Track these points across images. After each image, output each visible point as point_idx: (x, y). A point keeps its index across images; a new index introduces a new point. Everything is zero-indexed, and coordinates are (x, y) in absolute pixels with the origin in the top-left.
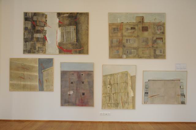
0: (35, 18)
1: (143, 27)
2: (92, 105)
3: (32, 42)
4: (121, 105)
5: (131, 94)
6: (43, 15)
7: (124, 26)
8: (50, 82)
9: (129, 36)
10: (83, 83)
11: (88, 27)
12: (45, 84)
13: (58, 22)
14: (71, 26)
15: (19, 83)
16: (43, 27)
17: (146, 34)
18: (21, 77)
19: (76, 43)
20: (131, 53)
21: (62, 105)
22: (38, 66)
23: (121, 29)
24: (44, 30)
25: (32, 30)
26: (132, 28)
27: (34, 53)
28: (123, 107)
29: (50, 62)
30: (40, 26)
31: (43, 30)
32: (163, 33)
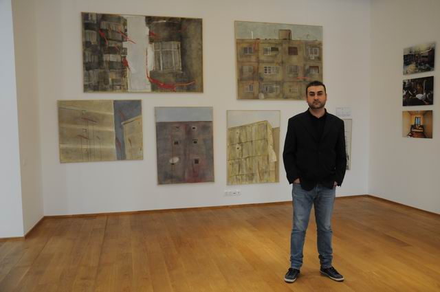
0: (104, 25)
1: (290, 48)
2: (212, 180)
3: (99, 71)
4: (257, 177)
5: (273, 158)
6: (120, 19)
7: (260, 45)
8: (138, 142)
9: (269, 62)
10: (195, 142)
11: (201, 45)
12: (128, 147)
13: (148, 34)
14: (172, 42)
15: (79, 146)
16: (121, 41)
17: (295, 60)
18: (81, 136)
19: (182, 72)
20: (272, 91)
21: (160, 182)
22: (113, 114)
23: (257, 51)
24: (123, 48)
25: (99, 48)
26: (274, 49)
27: (104, 90)
28: (261, 180)
29: (135, 106)
30: (115, 40)
31: (121, 48)
32: (320, 59)
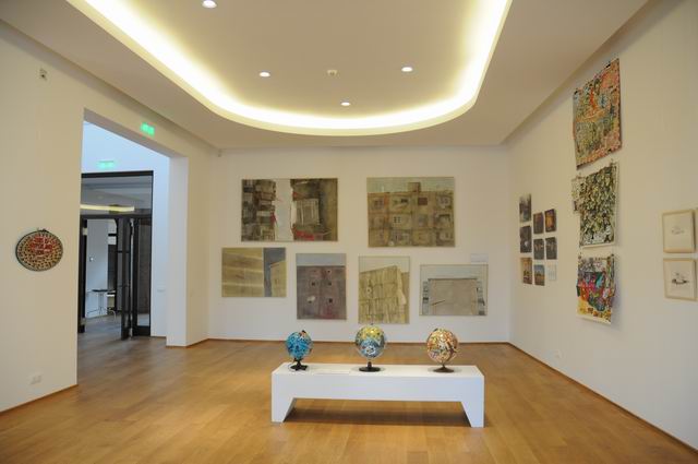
0: (258, 189)
1: (419, 199)
2: (344, 318)
3: (254, 224)
4: (387, 317)
5: (403, 301)
6: (270, 183)
7: (390, 198)
8: (282, 282)
9: (399, 213)
10: (330, 284)
11: (336, 201)
12: (273, 286)
13: (292, 193)
14: (312, 199)
15: (236, 284)
16: (271, 201)
17: (424, 209)
18: (238, 276)
19: (319, 224)
20: (401, 239)
21: (299, 317)
22: (262, 258)
23: (386, 203)
24: (272, 206)
25: (254, 206)
26: (403, 201)
27: (257, 239)
28: (390, 320)
29: (281, 253)
30: (266, 200)
31: (270, 206)
32: (450, 207)
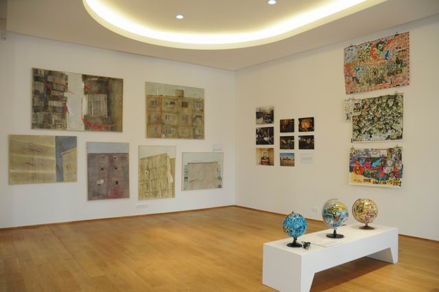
0: (50, 79)
1: (183, 103)
2: (128, 196)
3: (45, 113)
4: (160, 193)
5: (171, 180)
6: (62, 76)
7: (163, 100)
9: (169, 112)
10: (116, 169)
11: (122, 98)
12: (65, 171)
13: (83, 87)
14: (101, 95)
15: (26, 171)
16: (63, 92)
17: (186, 110)
19: (107, 117)
20: (170, 133)
21: (90, 199)
22: (55, 146)
23: (160, 104)
24: (64, 97)
25: (45, 96)
27: (48, 128)
28: (162, 195)
29: (72, 141)
30: (58, 91)
31: (62, 97)
32: (202, 111)
